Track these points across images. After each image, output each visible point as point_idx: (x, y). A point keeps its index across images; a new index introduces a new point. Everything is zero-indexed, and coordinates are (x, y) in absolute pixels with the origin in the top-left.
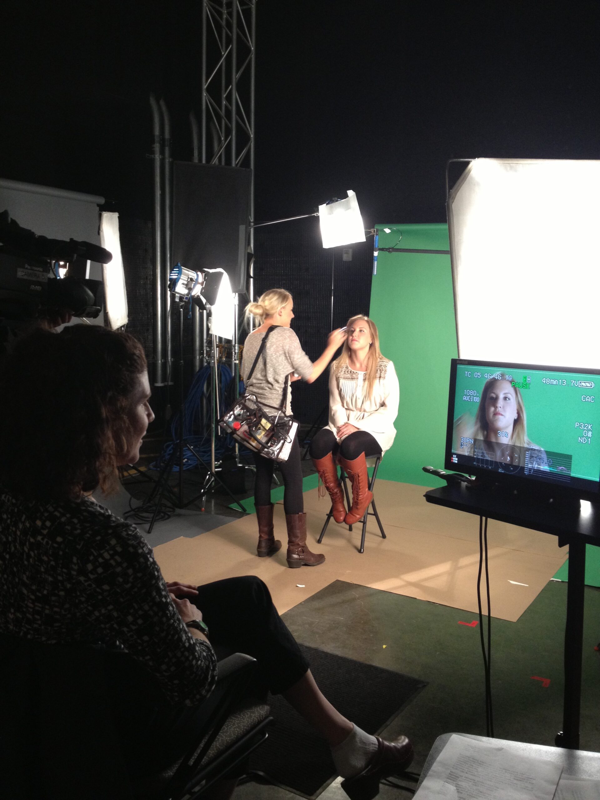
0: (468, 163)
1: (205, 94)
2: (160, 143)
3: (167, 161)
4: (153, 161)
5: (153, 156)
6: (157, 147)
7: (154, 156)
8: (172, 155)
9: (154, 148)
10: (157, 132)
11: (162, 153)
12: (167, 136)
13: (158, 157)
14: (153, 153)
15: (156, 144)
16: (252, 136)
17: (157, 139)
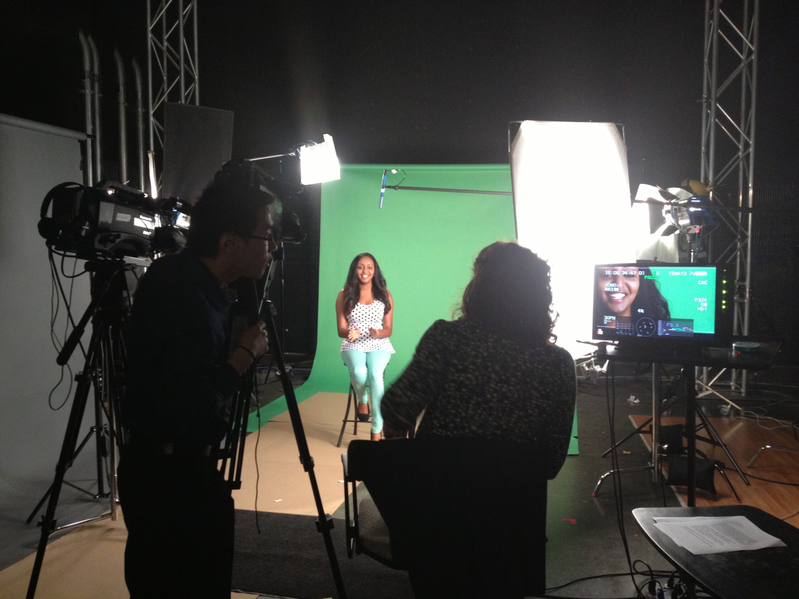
0: (520, 124)
1: (150, 35)
2: (91, 79)
3: (97, 96)
4: (83, 96)
5: (83, 90)
6: (87, 82)
7: (85, 91)
8: (101, 91)
9: (84, 83)
10: (87, 68)
11: (93, 88)
12: (96, 71)
13: (88, 92)
14: (83, 88)
15: (86, 79)
16: (196, 77)
17: (87, 75)
